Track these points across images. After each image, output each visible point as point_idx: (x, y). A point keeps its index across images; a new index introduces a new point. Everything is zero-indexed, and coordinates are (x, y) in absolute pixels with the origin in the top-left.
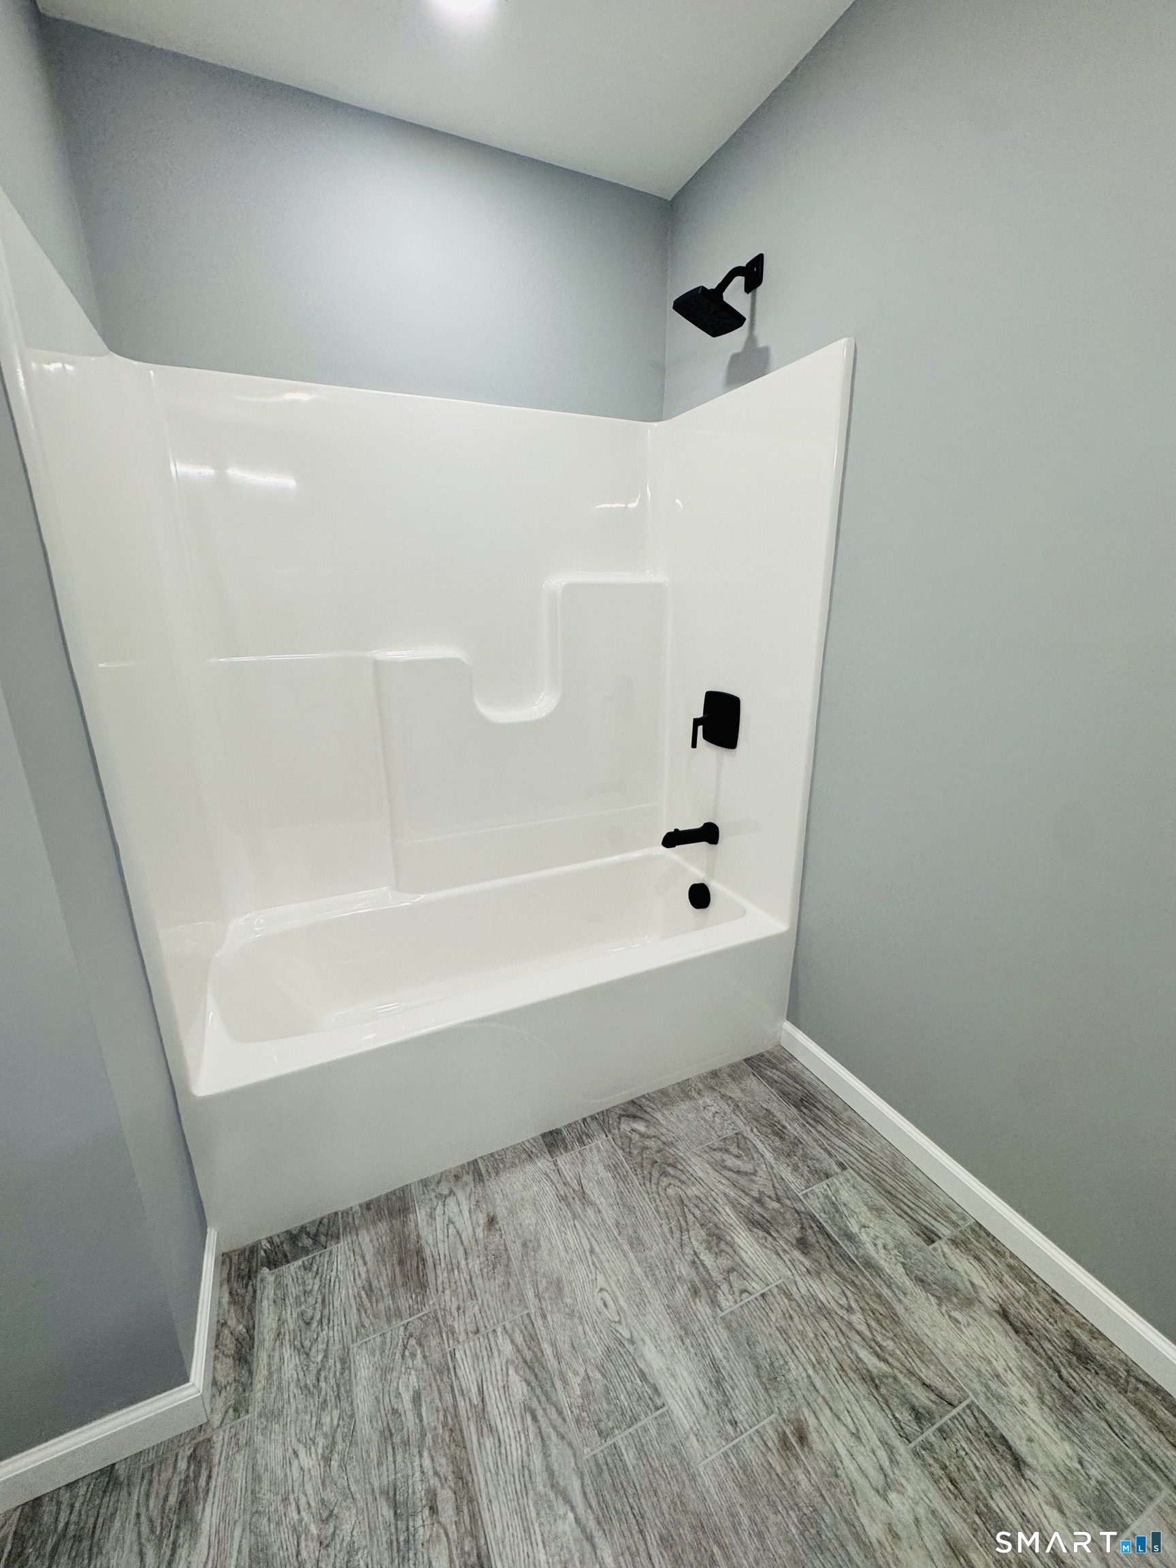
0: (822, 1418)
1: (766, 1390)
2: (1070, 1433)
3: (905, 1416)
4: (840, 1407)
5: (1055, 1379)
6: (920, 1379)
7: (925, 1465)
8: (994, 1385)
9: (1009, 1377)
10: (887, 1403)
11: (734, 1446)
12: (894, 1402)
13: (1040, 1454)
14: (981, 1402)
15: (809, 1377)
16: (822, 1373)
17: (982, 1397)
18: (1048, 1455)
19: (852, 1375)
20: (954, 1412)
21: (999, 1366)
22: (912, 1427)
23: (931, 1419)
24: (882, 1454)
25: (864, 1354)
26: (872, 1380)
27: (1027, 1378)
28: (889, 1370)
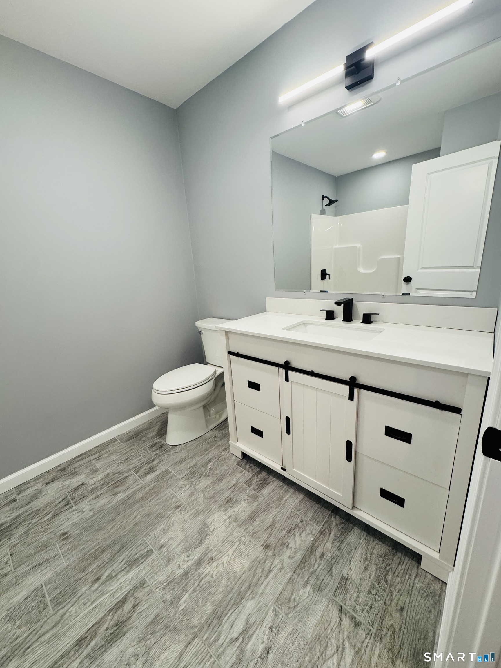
0: (62, 528)
1: (48, 547)
2: (80, 474)
3: (67, 507)
4: (59, 524)
5: (67, 475)
6: (58, 504)
7: (79, 503)
8: (65, 487)
9: (64, 484)
10: (62, 512)
11: (62, 554)
12: (63, 510)
13: (82, 480)
14: (68, 490)
15: (48, 534)
16: (48, 530)
17: (67, 490)
18: (83, 479)
19: (52, 521)
20: (69, 496)
21: (60, 486)
22: (70, 506)
23: (69, 501)
24: (75, 512)
25: (46, 518)
26: (54, 516)
27: (65, 480)
28: (53, 511)
